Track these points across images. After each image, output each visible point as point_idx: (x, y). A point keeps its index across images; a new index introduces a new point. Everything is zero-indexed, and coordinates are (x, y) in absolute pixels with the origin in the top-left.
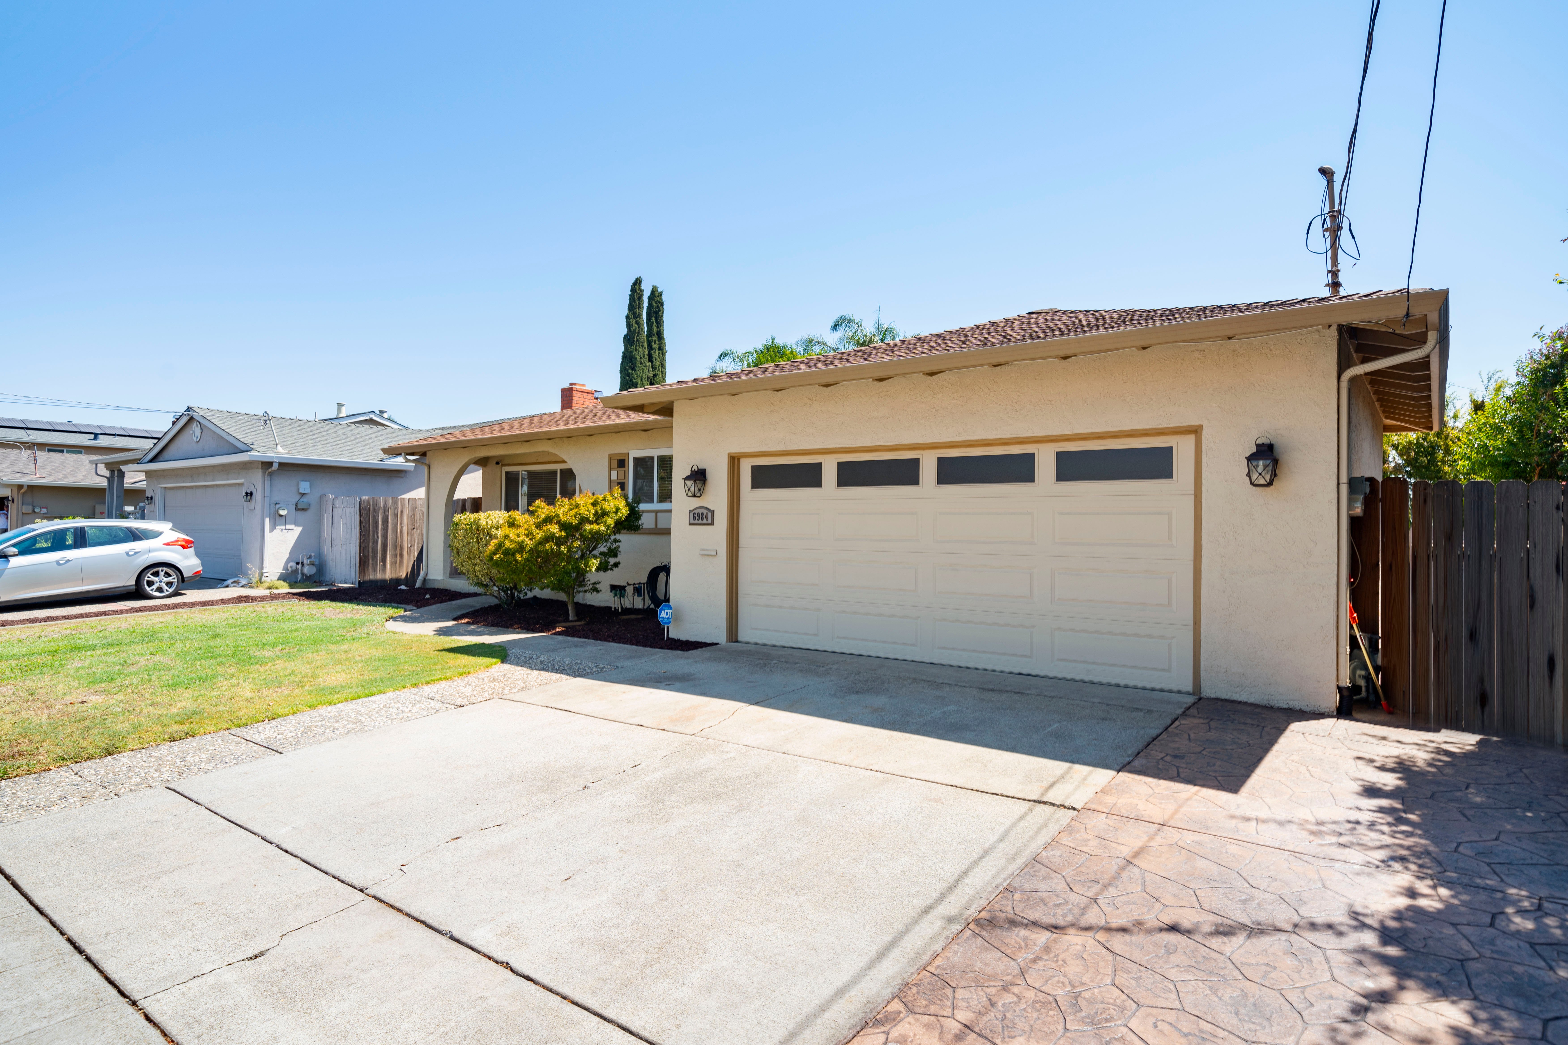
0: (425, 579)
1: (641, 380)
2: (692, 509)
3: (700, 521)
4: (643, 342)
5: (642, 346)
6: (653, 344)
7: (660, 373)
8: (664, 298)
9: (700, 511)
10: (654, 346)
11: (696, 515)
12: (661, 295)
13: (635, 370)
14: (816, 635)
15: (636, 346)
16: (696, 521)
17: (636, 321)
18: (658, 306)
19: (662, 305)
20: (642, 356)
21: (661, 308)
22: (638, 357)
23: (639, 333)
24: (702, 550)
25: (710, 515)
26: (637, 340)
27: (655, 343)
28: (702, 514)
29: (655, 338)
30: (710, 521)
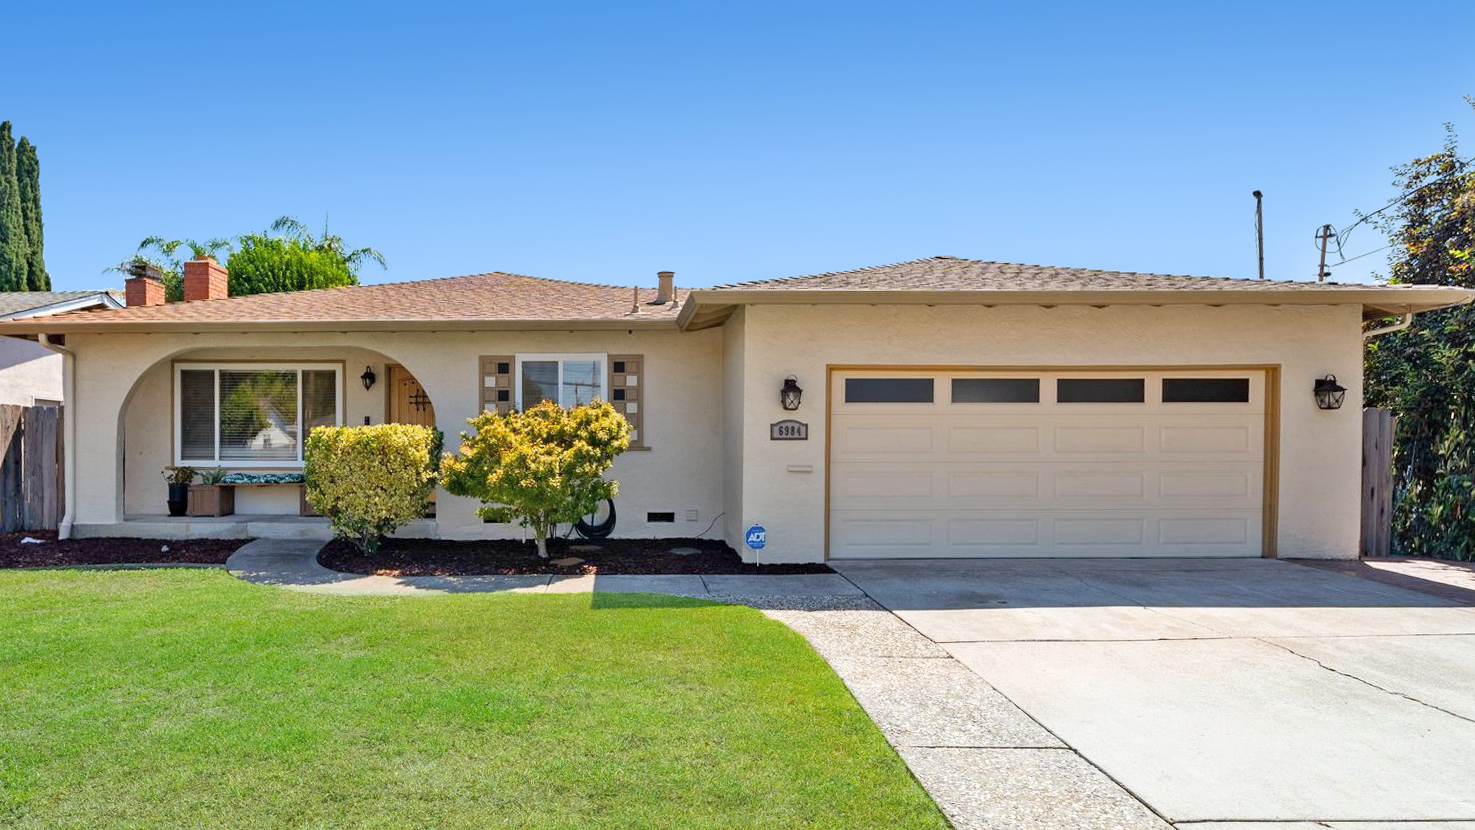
0: (73, 526)
1: (17, 257)
2: (775, 422)
3: (790, 436)
4: (17, 208)
5: (16, 212)
6: (28, 212)
7: (39, 250)
8: (39, 155)
9: (790, 425)
10: (30, 214)
11: (784, 430)
12: (34, 150)
13: (7, 243)
14: (929, 544)
15: (7, 211)
16: (784, 436)
17: (6, 179)
18: (31, 164)
19: (37, 163)
20: (16, 225)
21: (35, 167)
22: (11, 226)
23: (10, 194)
24: (789, 466)
25: (803, 429)
26: (9, 204)
27: (31, 211)
28: (793, 428)
29: (30, 205)
30: (803, 436)
